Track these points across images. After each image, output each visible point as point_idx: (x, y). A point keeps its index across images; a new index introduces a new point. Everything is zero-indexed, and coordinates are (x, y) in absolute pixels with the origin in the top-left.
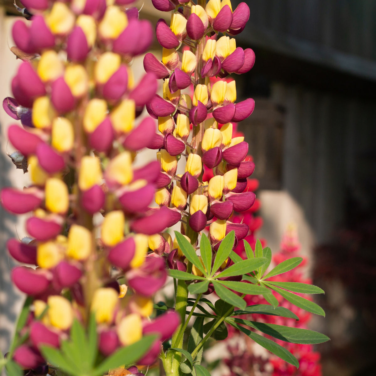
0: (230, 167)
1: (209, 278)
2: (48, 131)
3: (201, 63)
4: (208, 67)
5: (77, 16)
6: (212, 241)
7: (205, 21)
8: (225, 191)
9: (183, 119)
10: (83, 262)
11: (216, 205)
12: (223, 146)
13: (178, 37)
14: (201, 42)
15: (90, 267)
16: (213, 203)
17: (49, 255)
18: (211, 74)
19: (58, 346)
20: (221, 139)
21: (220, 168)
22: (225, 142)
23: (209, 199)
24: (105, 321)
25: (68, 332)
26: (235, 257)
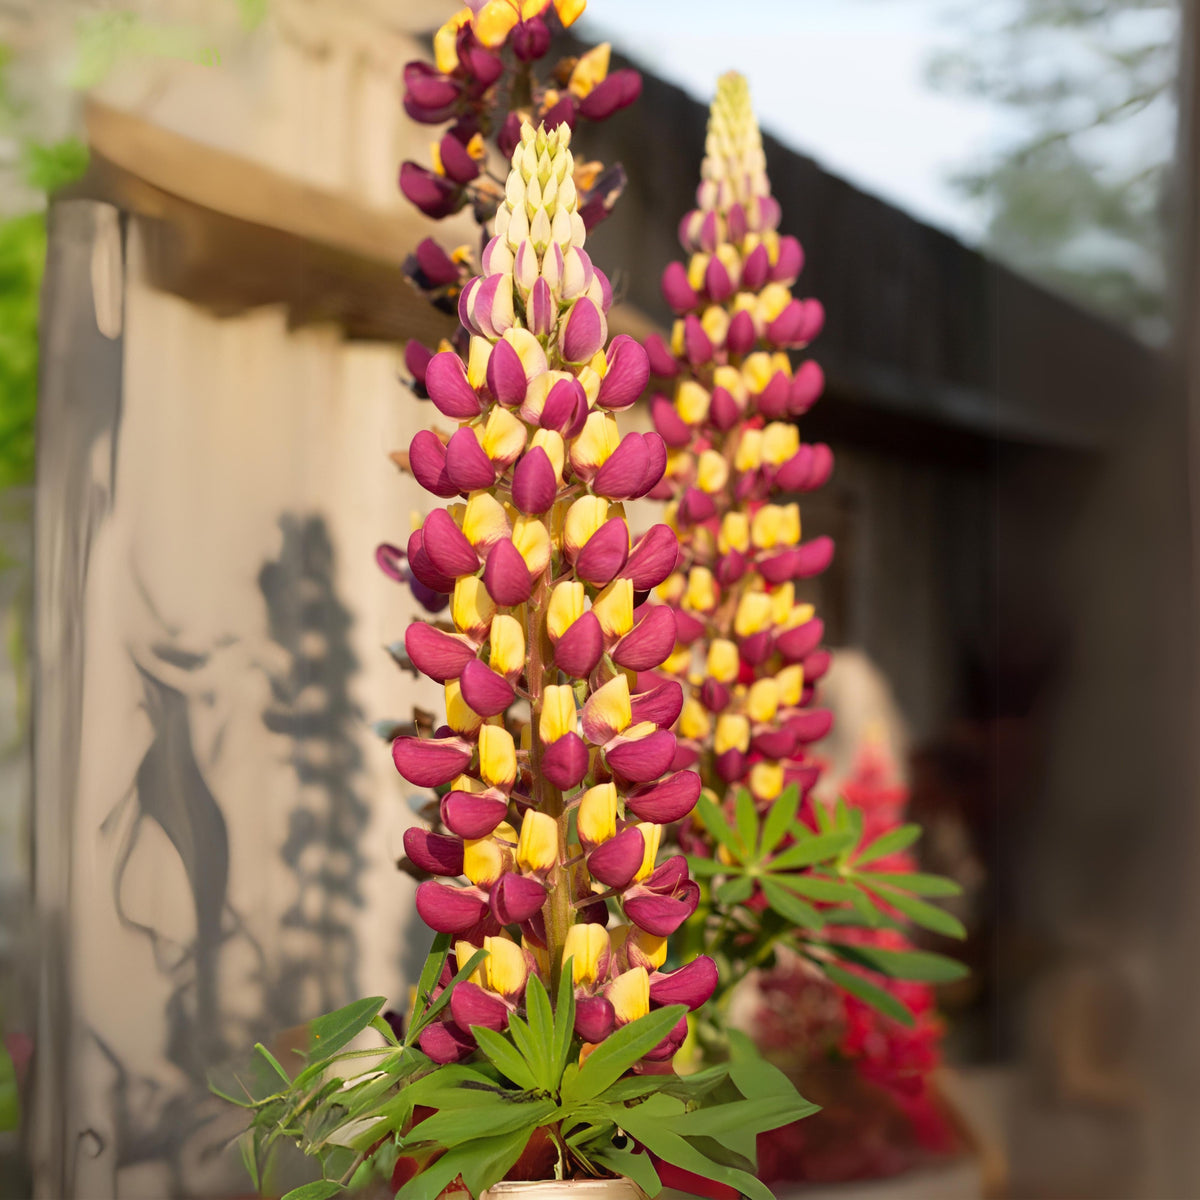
0: (787, 661)
1: (753, 871)
2: (484, 635)
3: (734, 475)
4: (747, 482)
5: (531, 430)
6: (756, 799)
7: (740, 396)
8: (781, 707)
9: (702, 577)
10: (543, 872)
11: (765, 736)
12: (774, 626)
13: (691, 427)
14: (733, 435)
15: (556, 879)
16: (758, 731)
17: (485, 860)
18: (754, 495)
19: (502, 1026)
20: (770, 614)
21: (770, 666)
22: (778, 617)
23: (752, 723)
24: (586, 979)
25: (520, 998)
26: (800, 831)
